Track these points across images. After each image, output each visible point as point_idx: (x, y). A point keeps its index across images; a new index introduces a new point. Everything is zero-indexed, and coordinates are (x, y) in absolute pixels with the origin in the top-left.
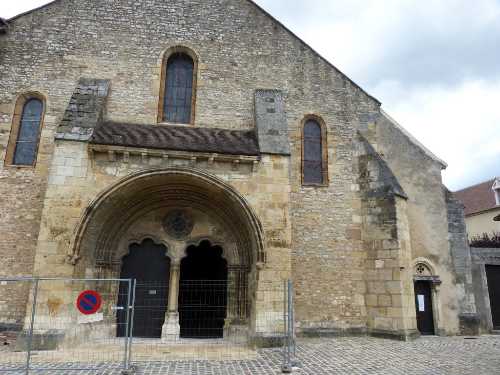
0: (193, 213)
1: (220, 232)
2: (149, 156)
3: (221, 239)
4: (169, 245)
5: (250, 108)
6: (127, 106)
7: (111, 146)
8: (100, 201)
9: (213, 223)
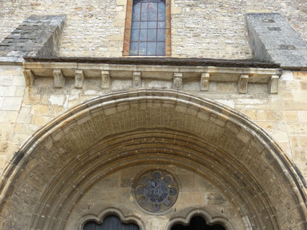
0: (177, 173)
1: (219, 200)
2: (112, 78)
3: (222, 212)
4: (142, 222)
5: (242, 34)
6: (85, 41)
7: (56, 63)
8: (37, 143)
9: (208, 188)
